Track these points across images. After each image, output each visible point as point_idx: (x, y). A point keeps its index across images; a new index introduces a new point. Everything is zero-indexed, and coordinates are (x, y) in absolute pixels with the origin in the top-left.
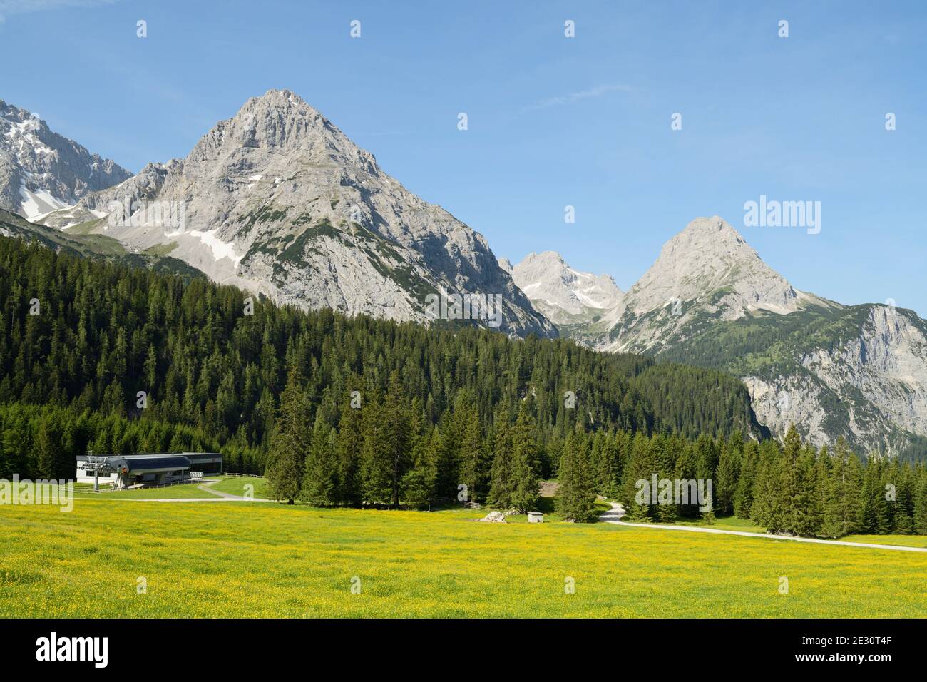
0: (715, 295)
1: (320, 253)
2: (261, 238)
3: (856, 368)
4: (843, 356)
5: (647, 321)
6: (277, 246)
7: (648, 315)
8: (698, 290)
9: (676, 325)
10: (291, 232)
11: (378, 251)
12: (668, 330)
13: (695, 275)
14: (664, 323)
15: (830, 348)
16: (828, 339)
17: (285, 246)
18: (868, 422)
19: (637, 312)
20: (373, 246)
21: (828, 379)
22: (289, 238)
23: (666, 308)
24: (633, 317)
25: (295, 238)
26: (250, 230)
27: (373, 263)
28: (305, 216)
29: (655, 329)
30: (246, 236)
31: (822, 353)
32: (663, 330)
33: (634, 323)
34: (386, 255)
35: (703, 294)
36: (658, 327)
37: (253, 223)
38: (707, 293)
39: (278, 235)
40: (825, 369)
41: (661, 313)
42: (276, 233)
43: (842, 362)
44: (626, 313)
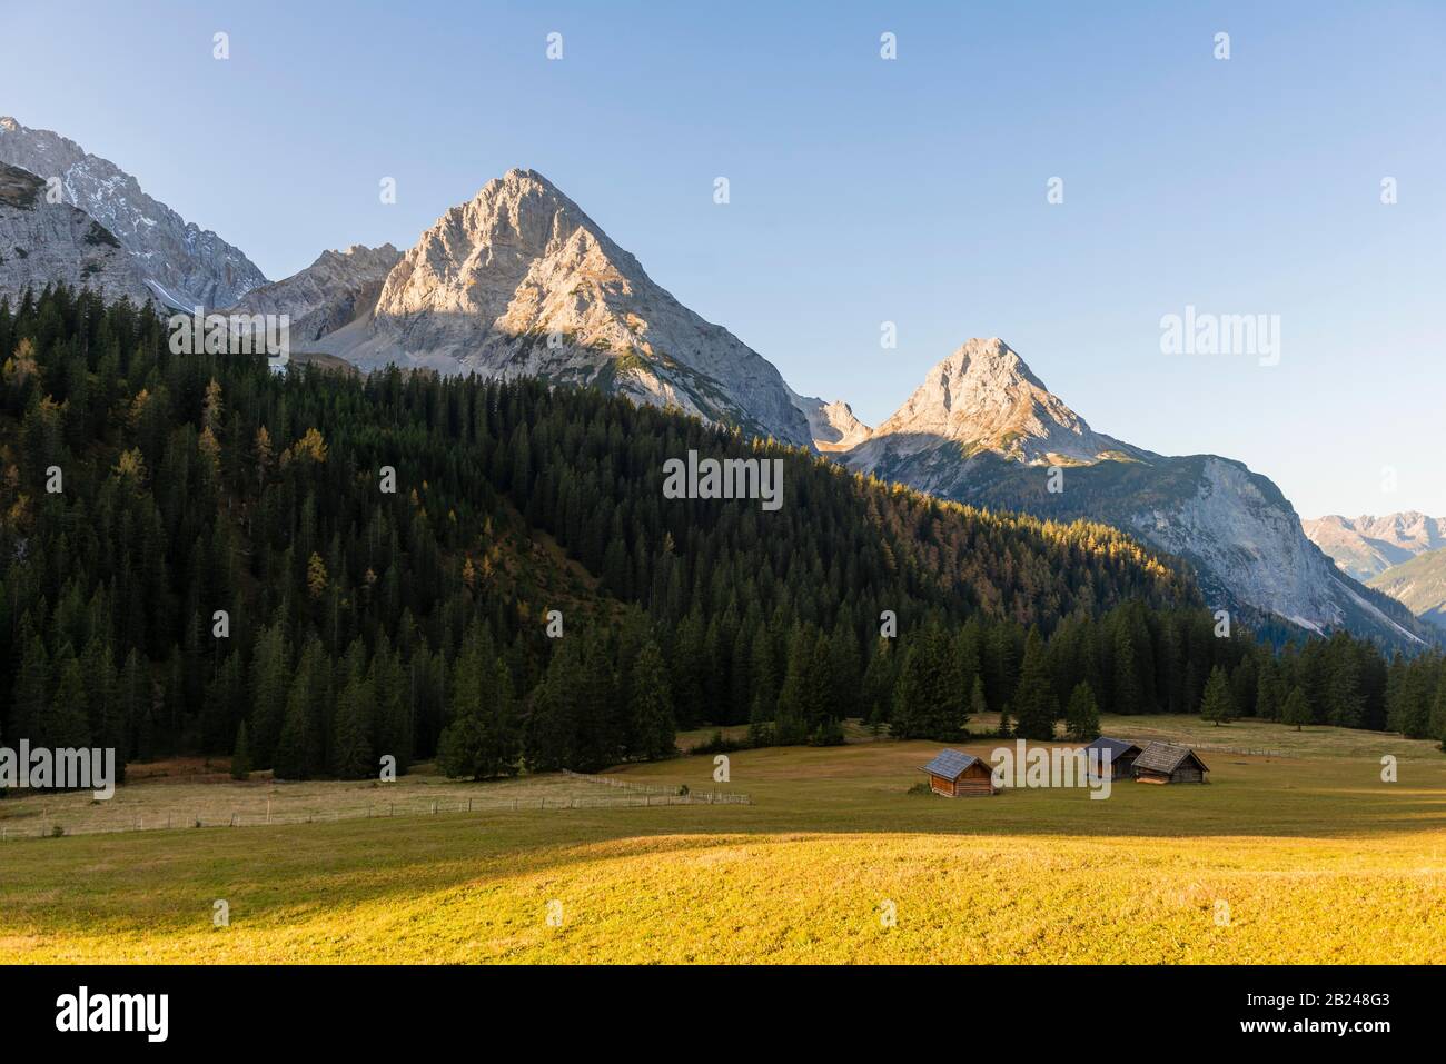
0: (1004, 437)
1: (635, 391)
2: (547, 368)
3: (1195, 532)
4: (1181, 517)
5: (916, 465)
6: (575, 379)
7: (915, 457)
8: (980, 429)
9: (957, 472)
10: (588, 362)
11: (698, 389)
12: (948, 477)
13: (973, 410)
14: (939, 468)
15: (1163, 506)
16: (1163, 497)
17: (585, 380)
18: (1214, 596)
19: (902, 453)
20: (690, 381)
21: (1165, 543)
22: (587, 370)
23: (940, 450)
24: (896, 459)
25: (597, 370)
26: (528, 356)
27: (696, 403)
28: (600, 341)
29: (928, 476)
30: (524, 364)
31: (1156, 514)
32: (941, 477)
33: (899, 466)
34: (710, 395)
35: (987, 435)
36: (933, 474)
37: (531, 347)
38: (993, 433)
39: (570, 364)
40: (1161, 532)
41: (934, 455)
42: (566, 361)
43: (1177, 524)
44: (886, 454)
